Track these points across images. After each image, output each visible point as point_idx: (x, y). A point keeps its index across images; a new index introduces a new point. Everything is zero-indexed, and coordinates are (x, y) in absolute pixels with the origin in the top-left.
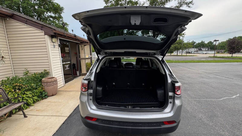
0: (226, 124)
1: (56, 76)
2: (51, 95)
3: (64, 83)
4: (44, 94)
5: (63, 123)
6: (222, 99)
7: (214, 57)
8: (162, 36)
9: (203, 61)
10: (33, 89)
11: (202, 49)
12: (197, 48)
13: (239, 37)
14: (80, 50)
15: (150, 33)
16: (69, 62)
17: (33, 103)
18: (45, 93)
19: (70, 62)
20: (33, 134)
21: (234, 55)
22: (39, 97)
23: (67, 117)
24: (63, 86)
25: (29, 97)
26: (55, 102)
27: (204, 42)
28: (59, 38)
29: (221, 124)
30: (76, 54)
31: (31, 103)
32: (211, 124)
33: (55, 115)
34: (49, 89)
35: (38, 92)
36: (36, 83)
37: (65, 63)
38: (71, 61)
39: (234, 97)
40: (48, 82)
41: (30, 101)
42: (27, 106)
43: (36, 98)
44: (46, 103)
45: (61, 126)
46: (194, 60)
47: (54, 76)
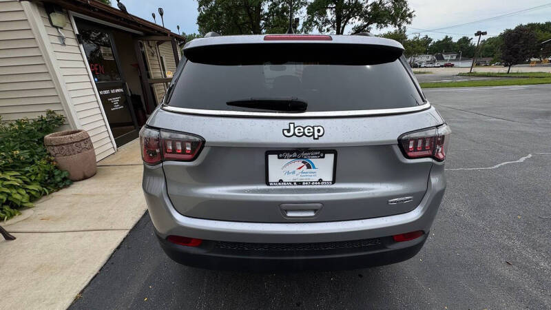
0: (514, 221)
1: (85, 129)
2: (81, 177)
3: (115, 146)
4: (59, 175)
5: (118, 248)
6: (497, 166)
7: (470, 74)
8: (359, 20)
9: (446, 83)
10: (23, 163)
11: (444, 56)
12: (433, 54)
13: (529, 25)
14: (148, 57)
15: (328, 11)
16: (118, 90)
17: (31, 201)
18: (62, 172)
19: (122, 90)
20: (34, 282)
21: (514, 69)
22: (44, 183)
23: (128, 231)
24: (114, 154)
25: (11, 186)
26: (94, 195)
27: (451, 38)
28: (72, 13)
29: (502, 222)
30: (137, 66)
31: (24, 200)
32: (481, 224)
33: (94, 228)
34: (69, 161)
35: (38, 171)
36: (28, 148)
37: (106, 92)
38: (123, 86)
39: (522, 160)
40: (63, 145)
41: (18, 197)
42: (12, 211)
43: (35, 187)
44: (68, 199)
45: (113, 254)
46: (427, 82)
47: (79, 128)
